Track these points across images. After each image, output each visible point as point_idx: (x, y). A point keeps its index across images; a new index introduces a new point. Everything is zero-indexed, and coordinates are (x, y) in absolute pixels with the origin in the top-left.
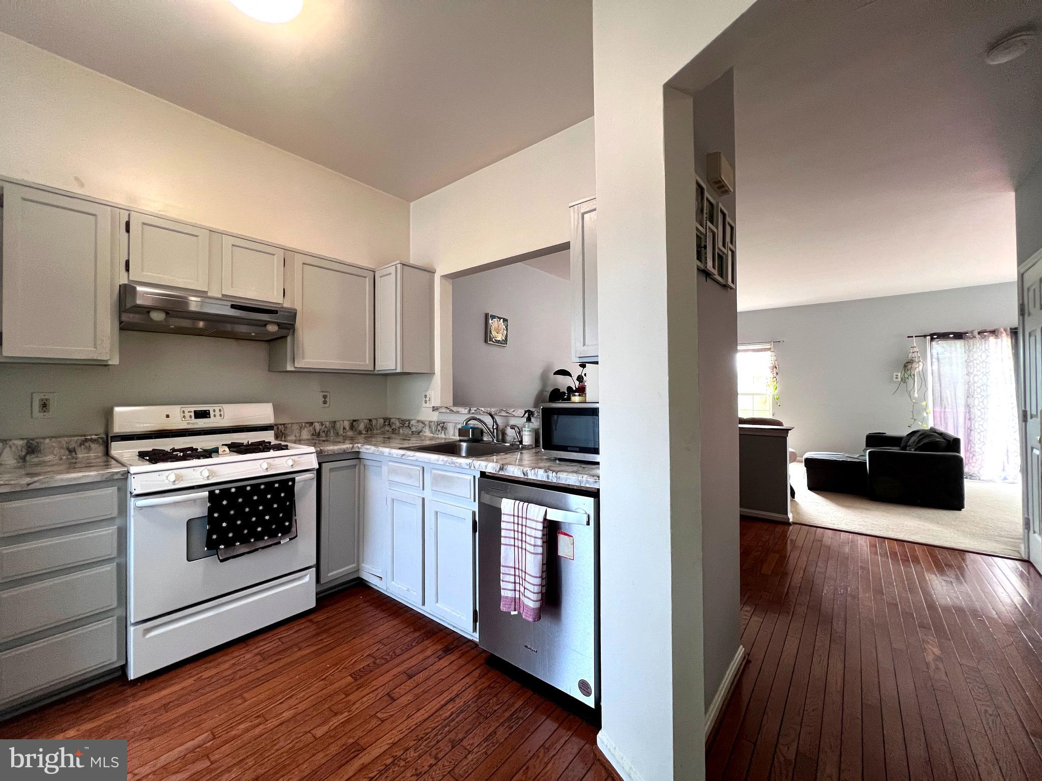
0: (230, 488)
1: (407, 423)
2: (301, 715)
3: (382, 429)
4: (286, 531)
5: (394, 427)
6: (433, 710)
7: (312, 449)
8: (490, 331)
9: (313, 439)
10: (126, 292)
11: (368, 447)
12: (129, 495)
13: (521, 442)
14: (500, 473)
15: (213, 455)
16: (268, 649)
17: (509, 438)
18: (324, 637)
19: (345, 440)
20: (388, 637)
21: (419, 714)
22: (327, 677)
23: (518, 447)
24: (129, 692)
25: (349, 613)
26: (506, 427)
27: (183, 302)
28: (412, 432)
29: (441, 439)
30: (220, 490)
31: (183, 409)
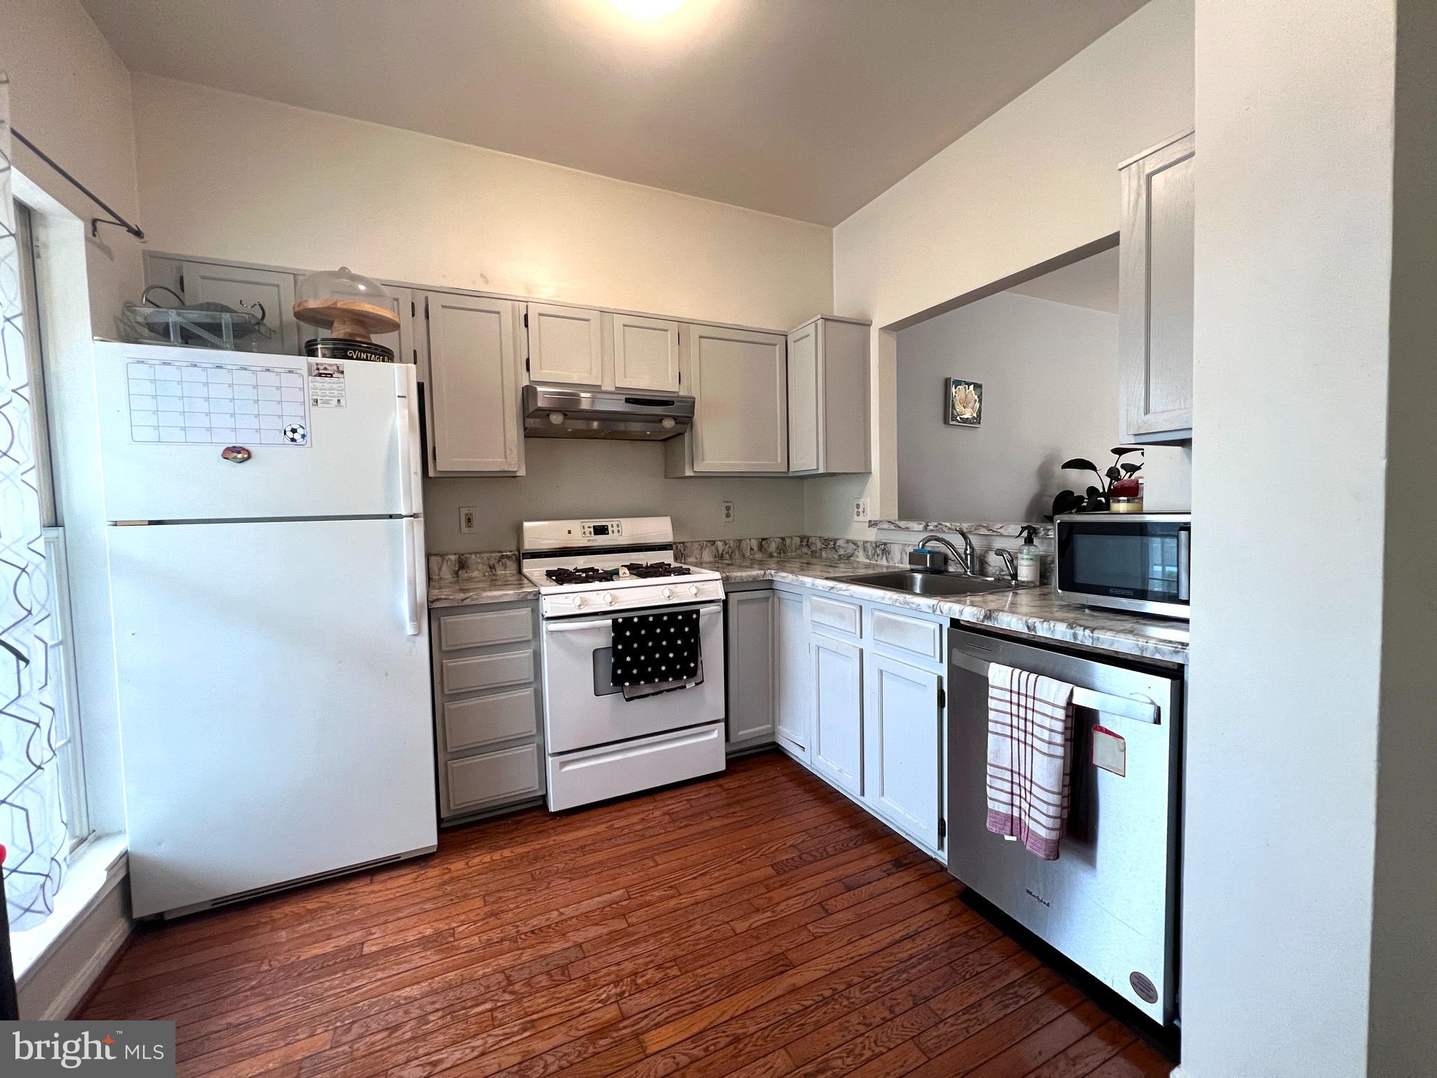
0: (633, 618)
1: (832, 543)
2: (717, 899)
3: (799, 552)
4: (692, 673)
5: (814, 548)
6: (884, 944)
7: (717, 575)
8: (953, 405)
9: (716, 562)
10: (528, 393)
11: (784, 574)
12: (541, 617)
13: (1015, 576)
14: (985, 623)
15: (614, 577)
16: (677, 810)
17: (991, 569)
18: (738, 809)
19: (753, 563)
20: (816, 828)
21: (863, 942)
22: (743, 860)
23: (1008, 583)
24: (551, 824)
25: (765, 785)
26: (987, 552)
27: (575, 399)
28: (840, 556)
29: (882, 567)
30: (623, 618)
31: (583, 524)
